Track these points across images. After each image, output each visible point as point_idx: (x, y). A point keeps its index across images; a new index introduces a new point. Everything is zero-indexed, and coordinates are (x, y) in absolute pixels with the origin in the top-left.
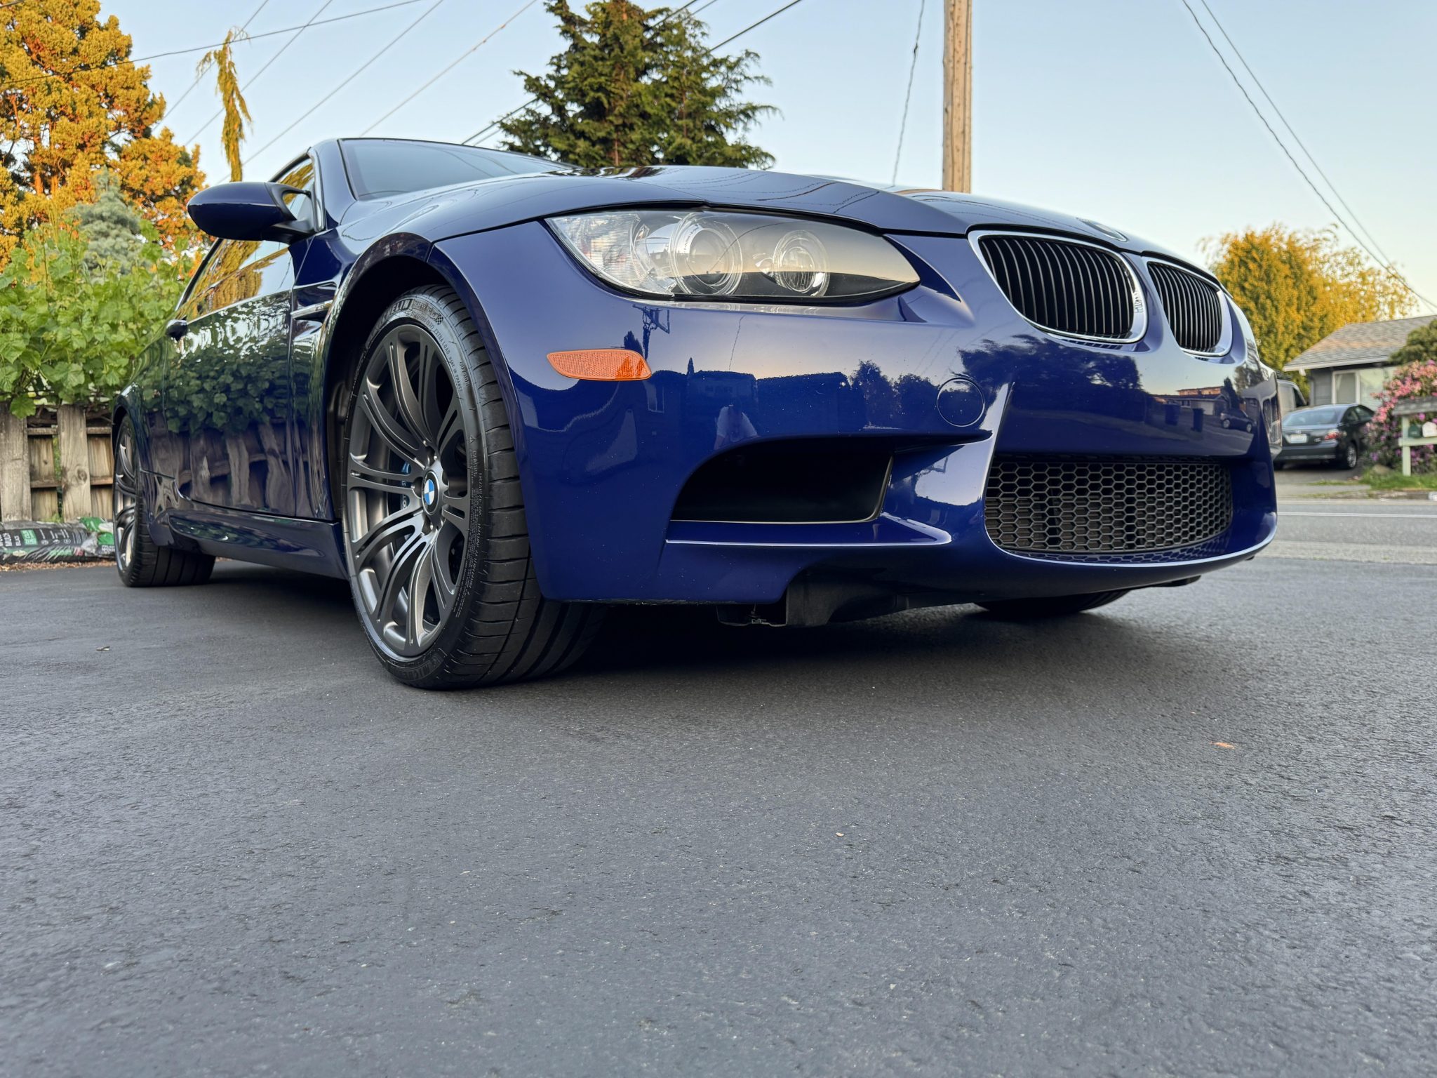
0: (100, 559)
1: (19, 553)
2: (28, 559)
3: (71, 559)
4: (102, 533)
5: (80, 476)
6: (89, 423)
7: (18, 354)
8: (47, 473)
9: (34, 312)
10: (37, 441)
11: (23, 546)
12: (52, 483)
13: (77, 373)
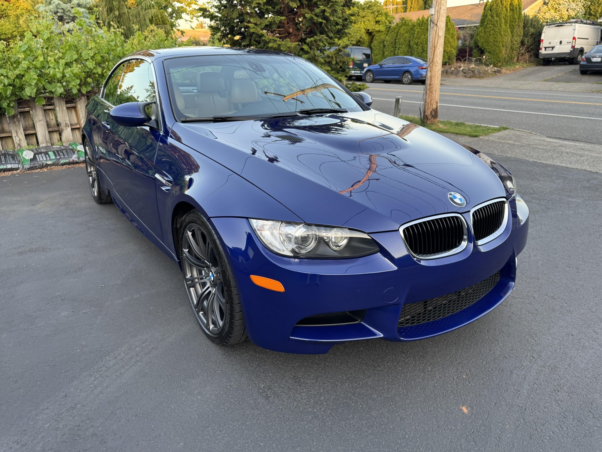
0: (80, 163)
1: (49, 162)
2: (53, 164)
3: (69, 163)
4: (79, 151)
5: (67, 125)
6: (67, 103)
7: (35, 81)
8: (53, 124)
9: (38, 61)
10: (47, 111)
11: (50, 160)
12: (56, 129)
13: (60, 87)
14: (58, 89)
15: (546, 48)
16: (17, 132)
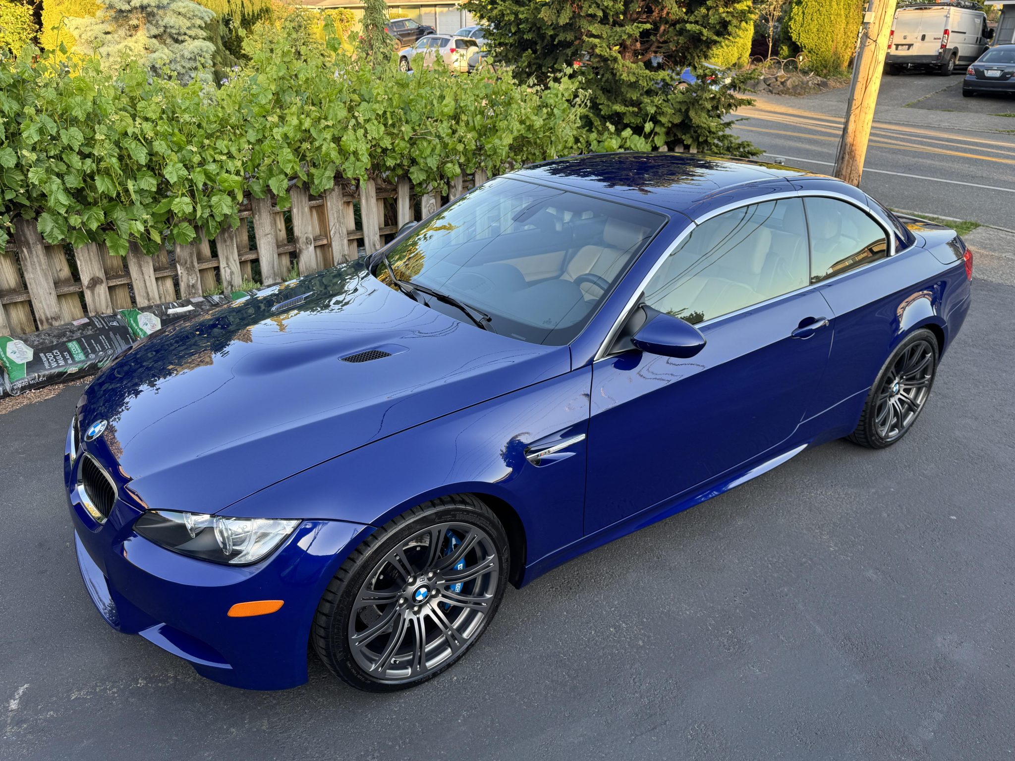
5: (308, 241)
6: (310, 200)
8: (281, 239)
12: (290, 249)
14: (324, 181)
15: (897, 45)
16: (227, 259)
